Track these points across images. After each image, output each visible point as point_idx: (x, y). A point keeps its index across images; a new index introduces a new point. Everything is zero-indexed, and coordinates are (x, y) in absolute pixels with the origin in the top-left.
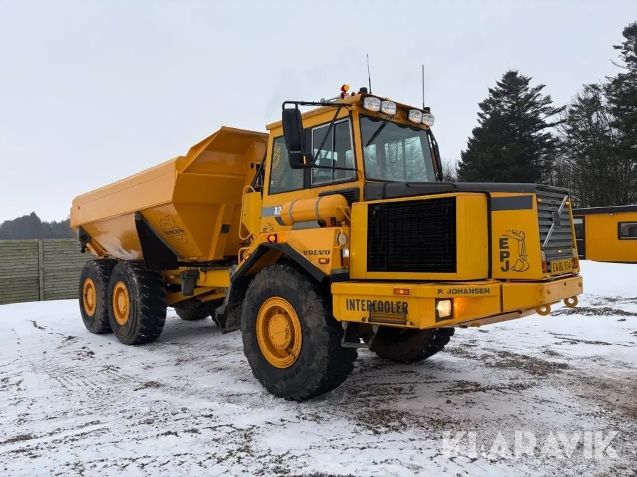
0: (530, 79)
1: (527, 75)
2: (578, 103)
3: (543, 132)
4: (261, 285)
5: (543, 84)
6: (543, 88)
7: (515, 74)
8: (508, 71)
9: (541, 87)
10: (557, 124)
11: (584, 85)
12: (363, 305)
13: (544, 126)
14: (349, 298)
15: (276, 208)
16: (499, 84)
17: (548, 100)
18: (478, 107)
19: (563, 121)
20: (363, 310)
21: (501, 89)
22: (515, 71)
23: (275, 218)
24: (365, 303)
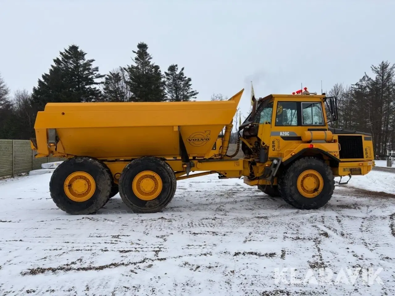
0: (86, 54)
1: (84, 51)
2: (109, 74)
3: (93, 86)
4: (302, 166)
5: (94, 59)
6: (94, 62)
7: (77, 48)
8: (73, 45)
9: (93, 61)
10: (99, 83)
11: (120, 67)
12: (348, 170)
13: (93, 83)
14: (344, 167)
15: (281, 133)
16: (66, 51)
17: (97, 69)
18: (53, 61)
19: (102, 83)
20: (348, 171)
21: (67, 54)
22: (77, 46)
23: (281, 137)
24: (349, 169)
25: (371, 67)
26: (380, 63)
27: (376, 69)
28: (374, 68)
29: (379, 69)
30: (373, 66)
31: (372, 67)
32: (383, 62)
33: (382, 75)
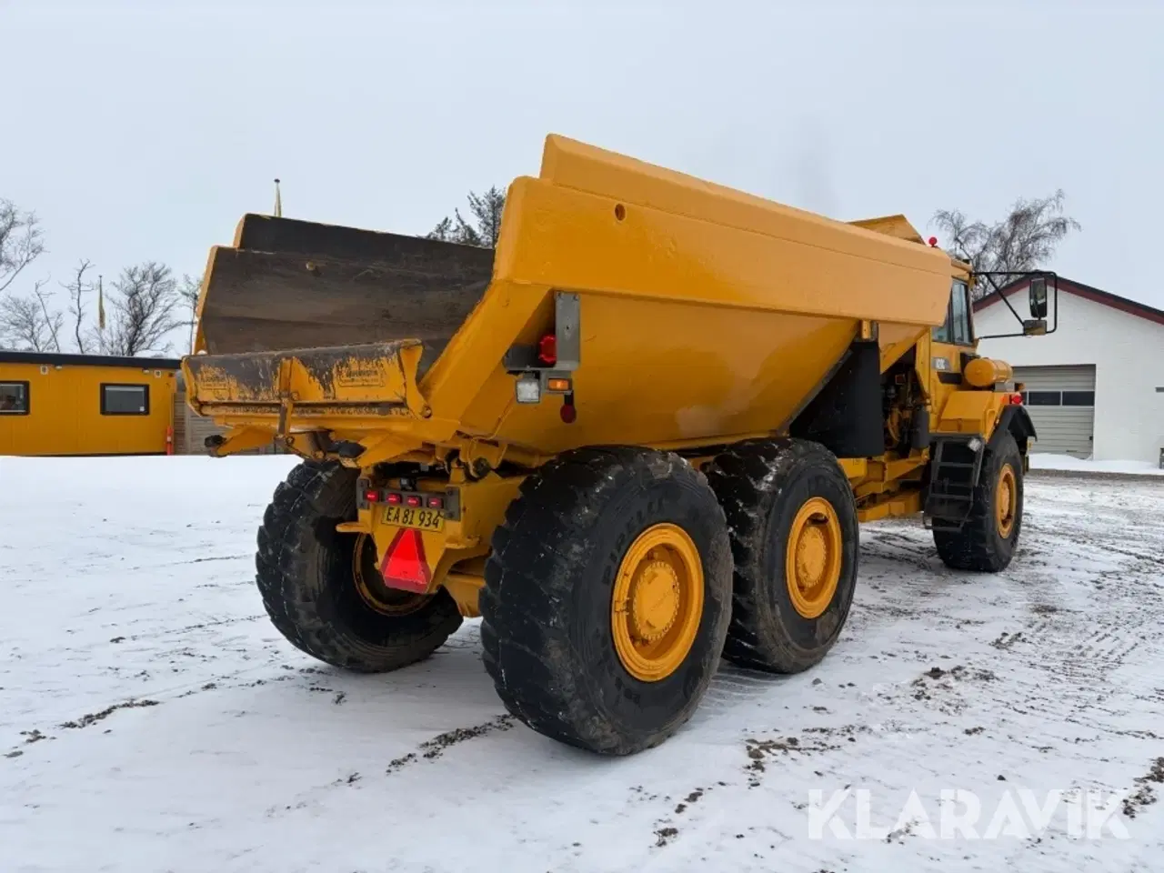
15: (937, 360)
23: (937, 373)
25: (470, 198)
26: (488, 191)
27: (480, 204)
28: (475, 202)
29: (484, 207)
30: (473, 195)
31: (472, 198)
32: (493, 191)
33: (491, 222)
